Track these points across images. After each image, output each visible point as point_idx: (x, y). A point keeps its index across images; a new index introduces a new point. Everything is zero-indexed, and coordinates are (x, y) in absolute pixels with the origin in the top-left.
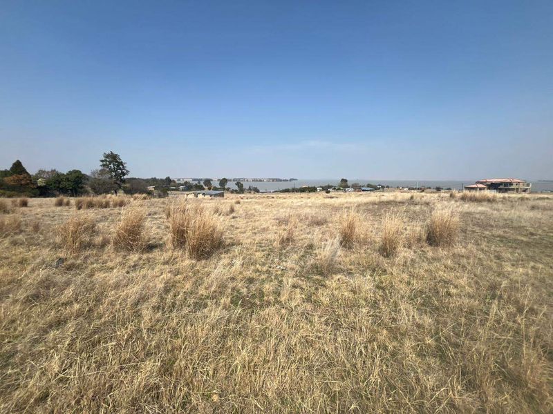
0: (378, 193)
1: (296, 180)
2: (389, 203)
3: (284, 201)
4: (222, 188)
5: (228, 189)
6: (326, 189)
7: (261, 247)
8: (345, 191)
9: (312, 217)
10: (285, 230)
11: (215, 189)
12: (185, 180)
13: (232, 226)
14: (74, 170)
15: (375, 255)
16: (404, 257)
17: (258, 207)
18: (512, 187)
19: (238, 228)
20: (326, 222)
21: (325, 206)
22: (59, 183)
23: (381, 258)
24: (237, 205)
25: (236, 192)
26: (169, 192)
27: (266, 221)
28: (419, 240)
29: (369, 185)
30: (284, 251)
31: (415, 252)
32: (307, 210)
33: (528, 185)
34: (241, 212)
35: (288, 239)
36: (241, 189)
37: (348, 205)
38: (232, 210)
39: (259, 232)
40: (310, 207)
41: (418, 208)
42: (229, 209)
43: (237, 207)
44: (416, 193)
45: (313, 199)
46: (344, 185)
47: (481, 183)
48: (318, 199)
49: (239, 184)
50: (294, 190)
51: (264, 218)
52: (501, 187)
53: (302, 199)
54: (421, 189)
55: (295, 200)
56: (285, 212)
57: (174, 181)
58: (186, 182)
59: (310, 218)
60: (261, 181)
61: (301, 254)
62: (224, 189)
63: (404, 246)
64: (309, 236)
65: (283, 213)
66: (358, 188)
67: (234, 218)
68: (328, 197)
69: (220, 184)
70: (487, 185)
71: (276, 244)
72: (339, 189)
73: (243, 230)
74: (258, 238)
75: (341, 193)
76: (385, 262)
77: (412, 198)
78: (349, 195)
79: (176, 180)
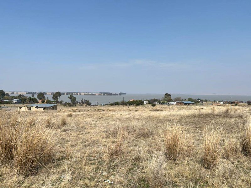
0: (198, 107)
1: (126, 94)
2: (207, 115)
3: (114, 113)
4: (55, 101)
5: (61, 102)
6: (152, 102)
7: (90, 160)
8: (169, 105)
9: (139, 129)
10: (114, 142)
11: (49, 102)
12: (19, 93)
13: (63, 139)
15: (198, 166)
16: (223, 168)
17: (88, 119)
19: (69, 141)
20: (152, 134)
21: (151, 118)
23: (203, 169)
24: (69, 118)
25: (69, 105)
26: (2, 105)
27: (96, 133)
28: (236, 152)
29: (189, 100)
30: (113, 164)
31: (233, 163)
32: (135, 123)
34: (73, 125)
35: (116, 152)
36: (73, 102)
37: (170, 118)
38: (64, 123)
39: (89, 145)
40: (137, 119)
41: (233, 120)
42: (60, 122)
43: (69, 120)
44: (230, 107)
45: (139, 112)
46: (168, 99)
48: (145, 112)
49: (71, 97)
50: (123, 104)
51: (95, 131)
53: (131, 112)
54: (234, 103)
55: (124, 113)
56: (115, 124)
57: (8, 95)
58: (20, 95)
59: (137, 130)
60: (92, 95)
61: (129, 167)
62: (57, 102)
63: (223, 158)
64: (137, 148)
65: (113, 124)
66: (180, 101)
67: (65, 130)
68: (154, 110)
69: (53, 97)
71: (106, 158)
72: (163, 103)
73: (73, 143)
74: (88, 151)
75: (165, 106)
76: (206, 174)
77: (227, 111)
78: (172, 108)
79: (9, 93)
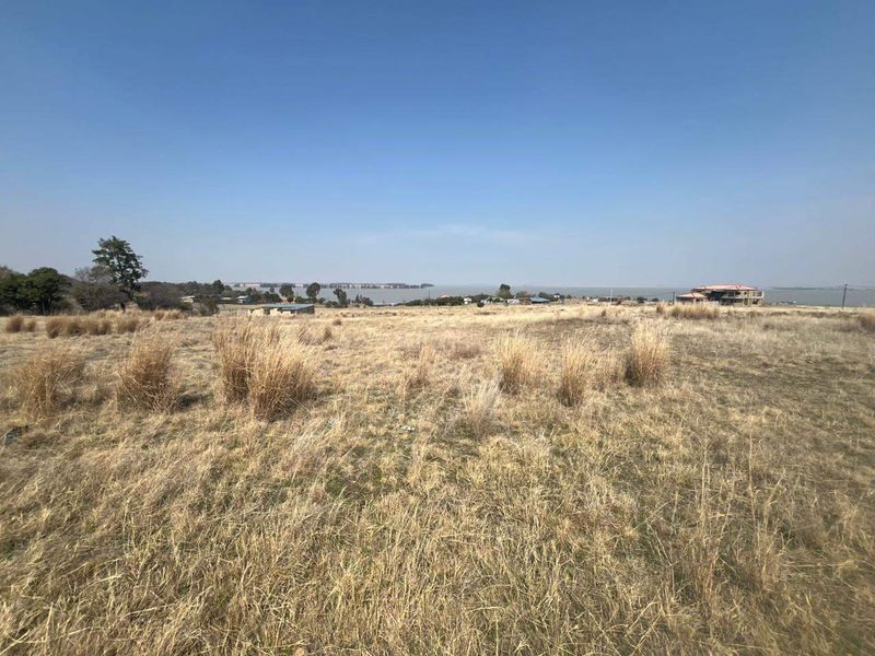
0: (555, 307)
1: (431, 285)
2: (571, 321)
3: (412, 319)
4: (311, 299)
5: (321, 301)
6: (478, 300)
7: (375, 395)
8: (507, 304)
9: (456, 345)
10: (414, 366)
11: (300, 301)
12: (248, 286)
13: (327, 361)
14: (43, 269)
15: (552, 402)
16: (594, 405)
17: (369, 330)
18: (739, 297)
19: (338, 365)
20: (478, 352)
21: (476, 327)
22: (15, 291)
23: (561, 407)
24: (336, 328)
25: (335, 305)
26: (220, 306)
27: (385, 353)
28: (615, 378)
29: (541, 295)
30: (413, 401)
31: (609, 396)
32: (449, 335)
33: (760, 294)
34: (343, 338)
35: (419, 382)
36: (343, 302)
37: (510, 326)
38: (328, 335)
39: (372, 371)
40: (453, 328)
41: (612, 329)
42: (322, 334)
43: (336, 330)
44: (609, 307)
45: (456, 317)
46: (505, 294)
47: (699, 291)
48: (466, 316)
49: (338, 292)
50: (429, 303)
51: (381, 348)
52: (726, 297)
53: (441, 317)
54: (616, 300)
55: (431, 317)
56: (415, 337)
57: (228, 288)
58: (250, 289)
59: (453, 347)
60: (374, 287)
61: (440, 404)
62: (315, 301)
63: (594, 388)
64: (453, 375)
65: (410, 340)
66: (525, 298)
67: (331, 348)
68: (482, 314)
69: (307, 292)
70: (707, 294)
71: (402, 391)
72: (497, 301)
73: (346, 368)
74: (371, 381)
75: (500, 306)
76: (565, 413)
77: (604, 313)
78: (512, 309)
79: (231, 286)
